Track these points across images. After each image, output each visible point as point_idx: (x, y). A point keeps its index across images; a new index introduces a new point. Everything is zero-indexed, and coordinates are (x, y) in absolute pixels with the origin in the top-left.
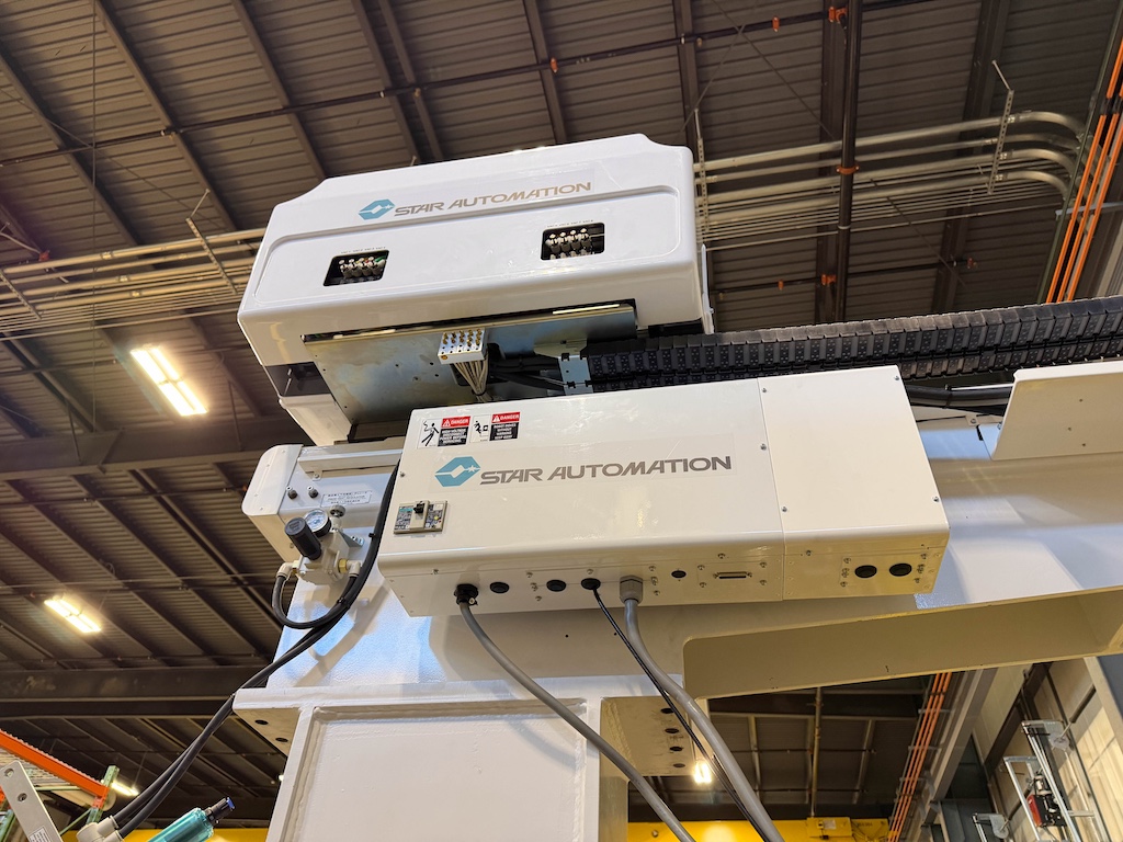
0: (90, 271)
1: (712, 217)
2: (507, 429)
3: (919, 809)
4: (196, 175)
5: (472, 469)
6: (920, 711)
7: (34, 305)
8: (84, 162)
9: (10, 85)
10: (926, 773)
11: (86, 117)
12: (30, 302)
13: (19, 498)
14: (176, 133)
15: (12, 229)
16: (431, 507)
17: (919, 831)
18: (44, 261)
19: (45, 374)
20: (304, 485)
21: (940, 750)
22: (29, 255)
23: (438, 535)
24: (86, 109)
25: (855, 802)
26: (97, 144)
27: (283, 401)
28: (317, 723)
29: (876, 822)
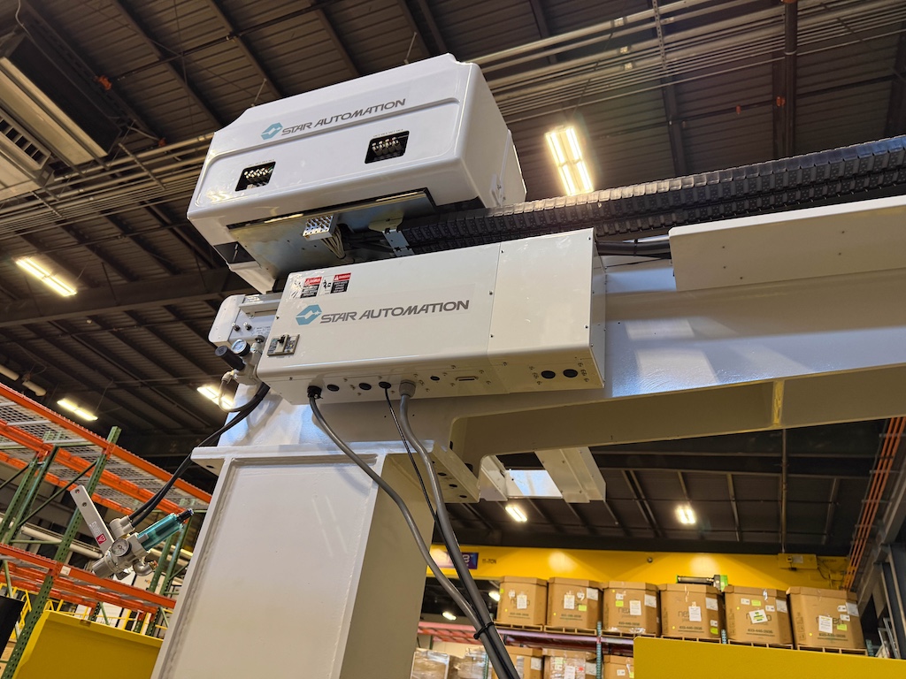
0: (193, 150)
1: (669, 56)
2: (341, 285)
3: (873, 551)
4: (256, 68)
5: (317, 313)
6: (871, 472)
7: (159, 179)
8: (177, 67)
9: (119, 15)
10: (879, 521)
11: (175, 32)
12: (158, 177)
13: (172, 318)
14: (237, 37)
15: (139, 124)
16: (289, 338)
17: (873, 568)
18: (162, 146)
19: (175, 228)
20: (245, 321)
21: (891, 504)
22: (152, 143)
23: (291, 357)
24: (173, 26)
25: (823, 543)
26: (184, 52)
27: (232, 267)
28: (234, 468)
29: (840, 560)
